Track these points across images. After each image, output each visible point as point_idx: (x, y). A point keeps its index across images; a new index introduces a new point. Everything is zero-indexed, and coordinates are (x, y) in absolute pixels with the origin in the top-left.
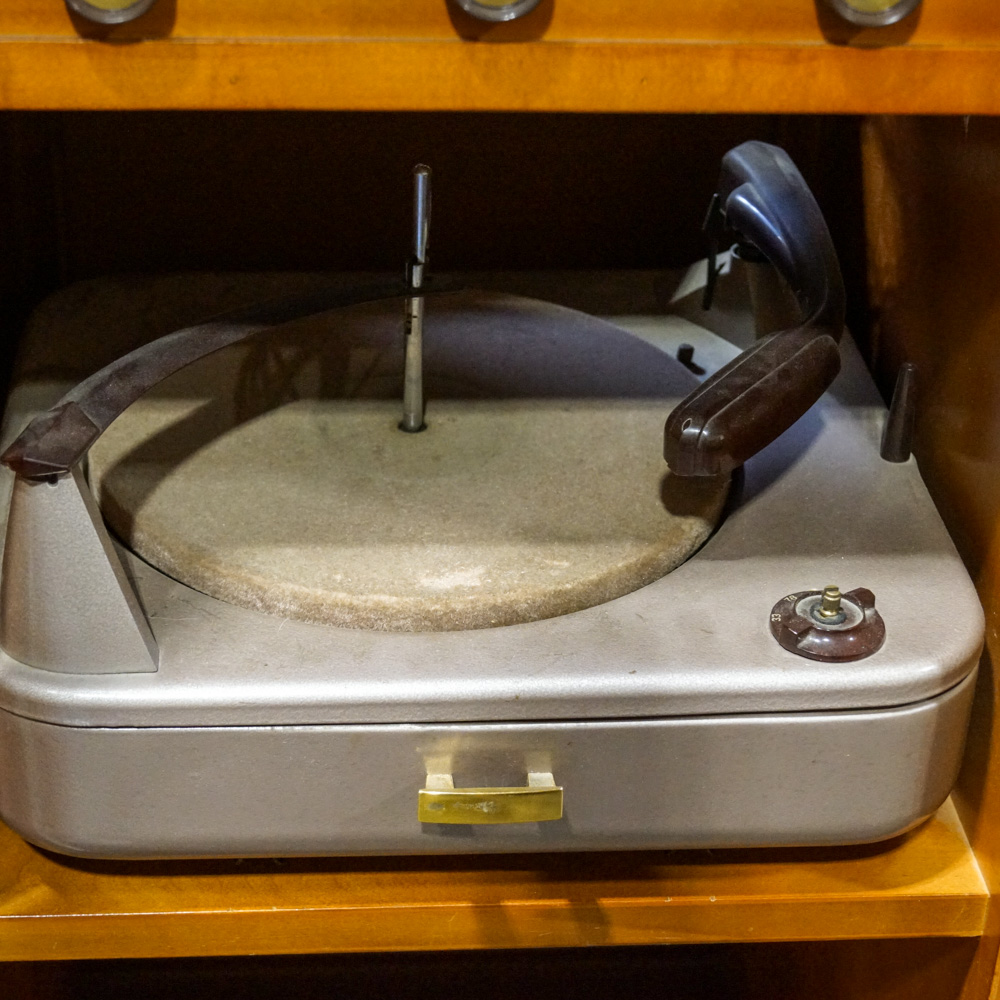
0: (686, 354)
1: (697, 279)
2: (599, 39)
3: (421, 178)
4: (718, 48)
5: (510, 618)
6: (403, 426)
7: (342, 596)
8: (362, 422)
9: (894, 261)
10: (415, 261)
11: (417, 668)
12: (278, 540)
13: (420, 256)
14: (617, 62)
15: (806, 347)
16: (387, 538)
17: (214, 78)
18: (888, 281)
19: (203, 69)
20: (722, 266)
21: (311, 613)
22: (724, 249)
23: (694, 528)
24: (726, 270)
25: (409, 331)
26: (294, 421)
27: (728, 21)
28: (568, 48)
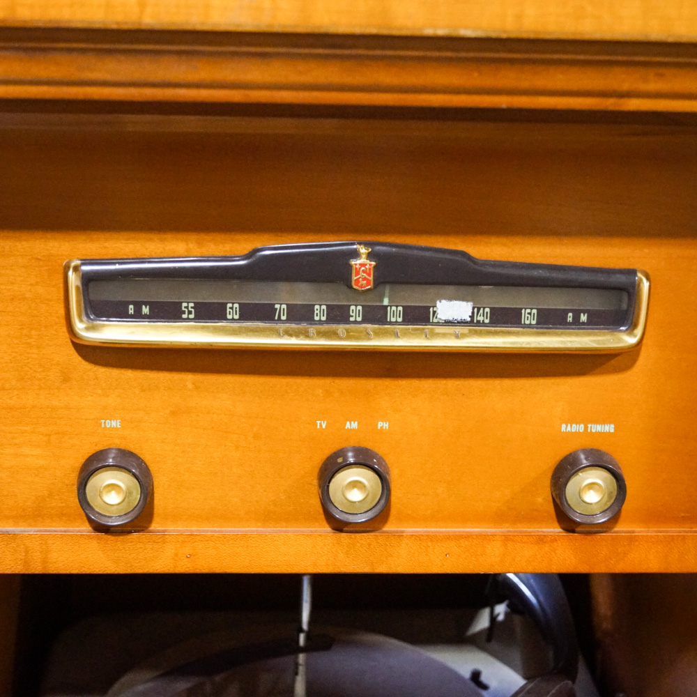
0: (476, 676)
1: (482, 622)
2: (419, 529)
4: (494, 535)
9: (609, 613)
10: (301, 630)
13: (305, 626)
14: (430, 544)
15: (553, 691)
17: (176, 555)
18: (606, 625)
19: (169, 550)
20: (498, 615)
22: (500, 602)
24: (501, 618)
25: (296, 674)
27: (499, 517)
28: (399, 535)
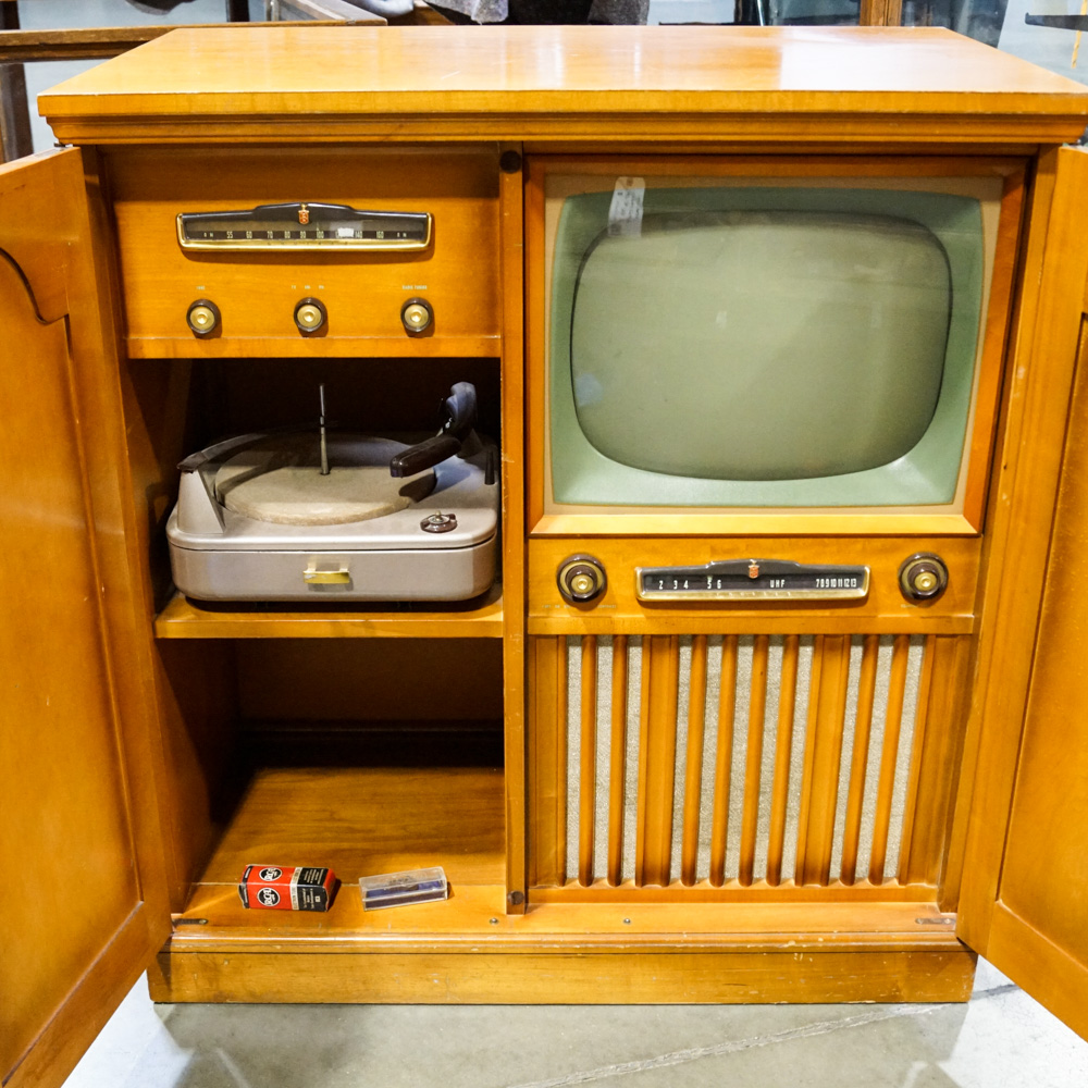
3: (321, 388)
5: (338, 522)
6: (322, 474)
7: (285, 515)
8: (308, 473)
10: (321, 416)
11: (304, 534)
12: (269, 501)
13: (323, 414)
16: (305, 501)
21: (276, 521)
23: (406, 499)
26: (285, 472)
